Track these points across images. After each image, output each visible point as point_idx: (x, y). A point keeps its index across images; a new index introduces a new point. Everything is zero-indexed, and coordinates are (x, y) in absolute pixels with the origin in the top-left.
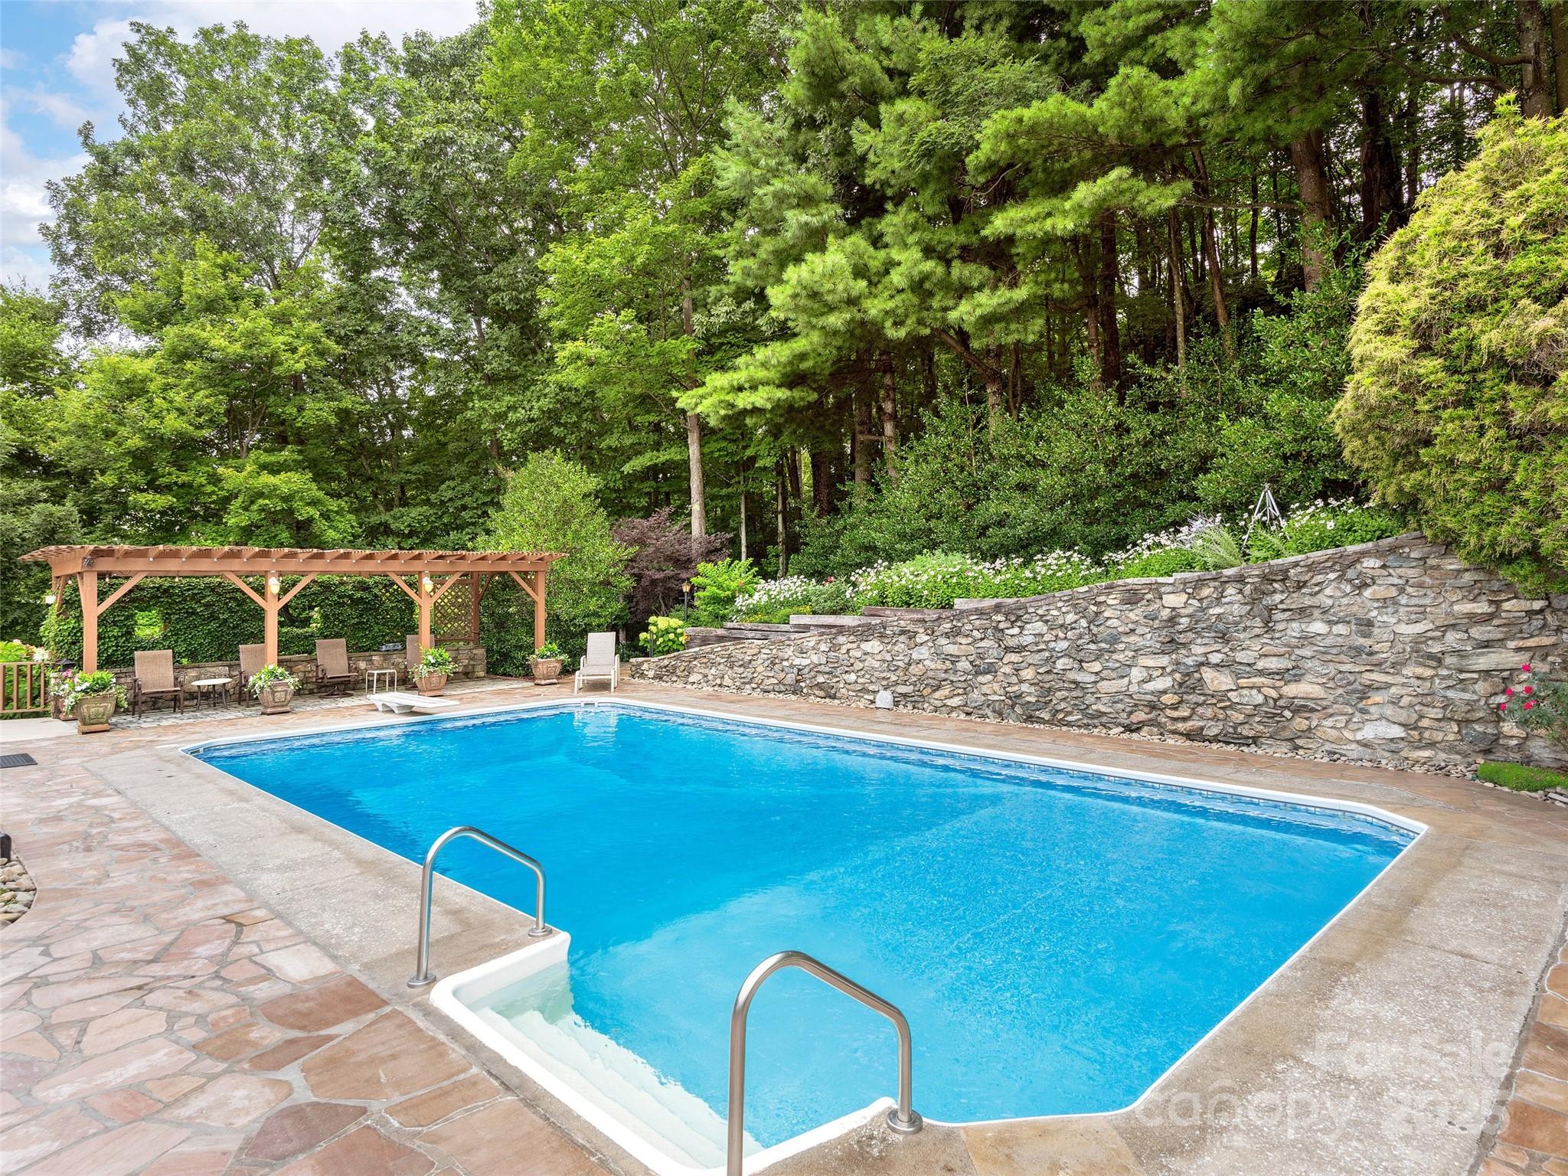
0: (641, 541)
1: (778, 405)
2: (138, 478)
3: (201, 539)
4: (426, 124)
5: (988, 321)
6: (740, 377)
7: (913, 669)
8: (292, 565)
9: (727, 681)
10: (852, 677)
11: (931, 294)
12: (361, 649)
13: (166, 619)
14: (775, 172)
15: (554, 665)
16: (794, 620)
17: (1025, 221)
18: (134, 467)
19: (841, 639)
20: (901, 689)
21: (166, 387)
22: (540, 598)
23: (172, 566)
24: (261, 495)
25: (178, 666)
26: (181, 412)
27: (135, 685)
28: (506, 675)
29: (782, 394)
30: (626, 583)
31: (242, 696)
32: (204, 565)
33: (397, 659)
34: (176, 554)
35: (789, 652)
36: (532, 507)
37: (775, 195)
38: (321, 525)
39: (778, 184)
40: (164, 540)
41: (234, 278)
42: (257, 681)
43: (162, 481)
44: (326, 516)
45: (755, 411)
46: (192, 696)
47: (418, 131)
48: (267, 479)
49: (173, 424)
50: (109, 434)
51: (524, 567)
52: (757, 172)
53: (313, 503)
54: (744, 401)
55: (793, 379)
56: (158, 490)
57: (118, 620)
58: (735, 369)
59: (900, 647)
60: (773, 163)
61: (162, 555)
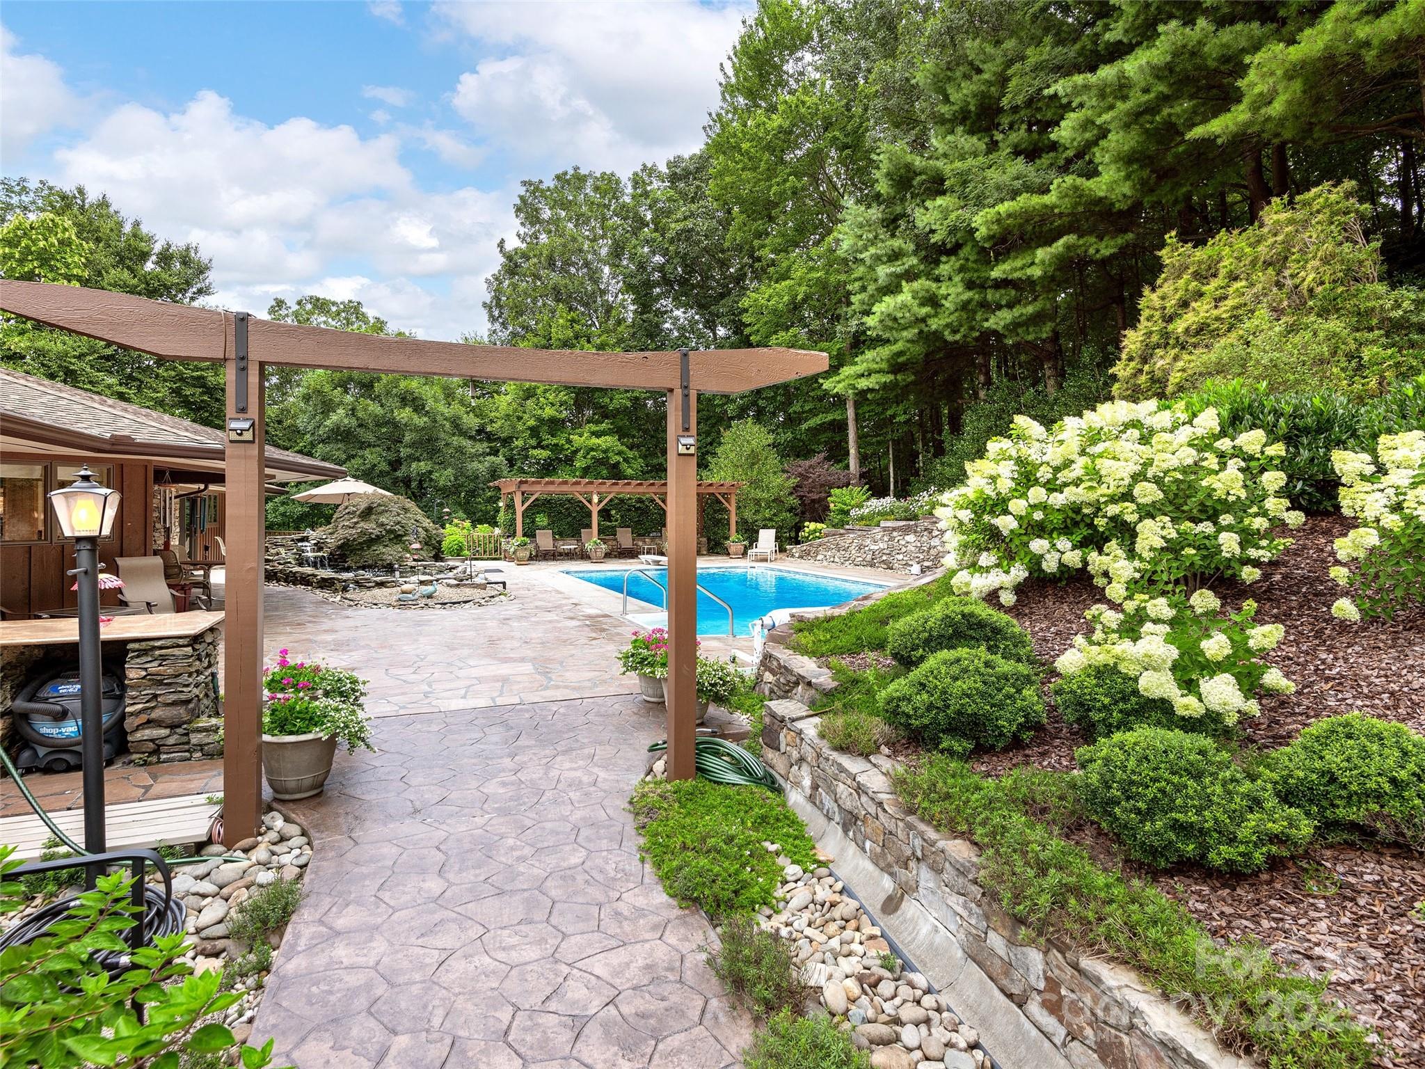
0: (803, 477)
1: (885, 386)
2: (533, 442)
3: (563, 475)
4: (677, 221)
5: (1015, 326)
6: (859, 369)
7: (933, 552)
8: (603, 489)
9: (837, 560)
10: (900, 557)
11: (975, 312)
12: (639, 535)
13: (549, 516)
14: (873, 242)
15: (739, 547)
16: (883, 524)
17: (1015, 270)
18: (532, 436)
19: (895, 534)
20: (926, 564)
21: (545, 391)
22: (733, 508)
23: (551, 488)
24: (592, 449)
25: (554, 539)
26: (553, 405)
27: (537, 547)
28: (718, 554)
29: (889, 378)
30: (793, 501)
31: (584, 556)
32: (565, 488)
33: (658, 541)
34: (552, 483)
35: (868, 542)
36: (732, 455)
37: (872, 256)
38: (624, 466)
39: (872, 250)
40: (548, 475)
41: (577, 327)
42: (589, 546)
43: (544, 443)
44: (626, 460)
45: (870, 390)
46: (561, 554)
47: (673, 225)
48: (595, 441)
49: (549, 412)
50: (520, 418)
51: (723, 490)
52: (861, 243)
53: (620, 453)
54: (863, 384)
55: (896, 367)
56: (543, 448)
57: (529, 514)
58: (856, 364)
59: (925, 538)
60: (871, 236)
61: (548, 483)
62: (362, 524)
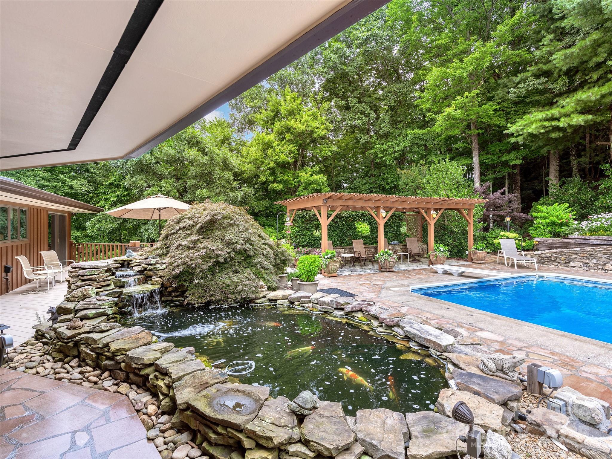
2: (271, 178)
18: (271, 175)
22: (472, 222)
23: (350, 203)
43: (279, 179)
50: (263, 162)
56: (278, 182)
62: (205, 243)
